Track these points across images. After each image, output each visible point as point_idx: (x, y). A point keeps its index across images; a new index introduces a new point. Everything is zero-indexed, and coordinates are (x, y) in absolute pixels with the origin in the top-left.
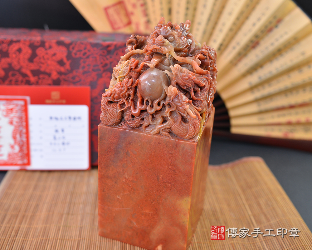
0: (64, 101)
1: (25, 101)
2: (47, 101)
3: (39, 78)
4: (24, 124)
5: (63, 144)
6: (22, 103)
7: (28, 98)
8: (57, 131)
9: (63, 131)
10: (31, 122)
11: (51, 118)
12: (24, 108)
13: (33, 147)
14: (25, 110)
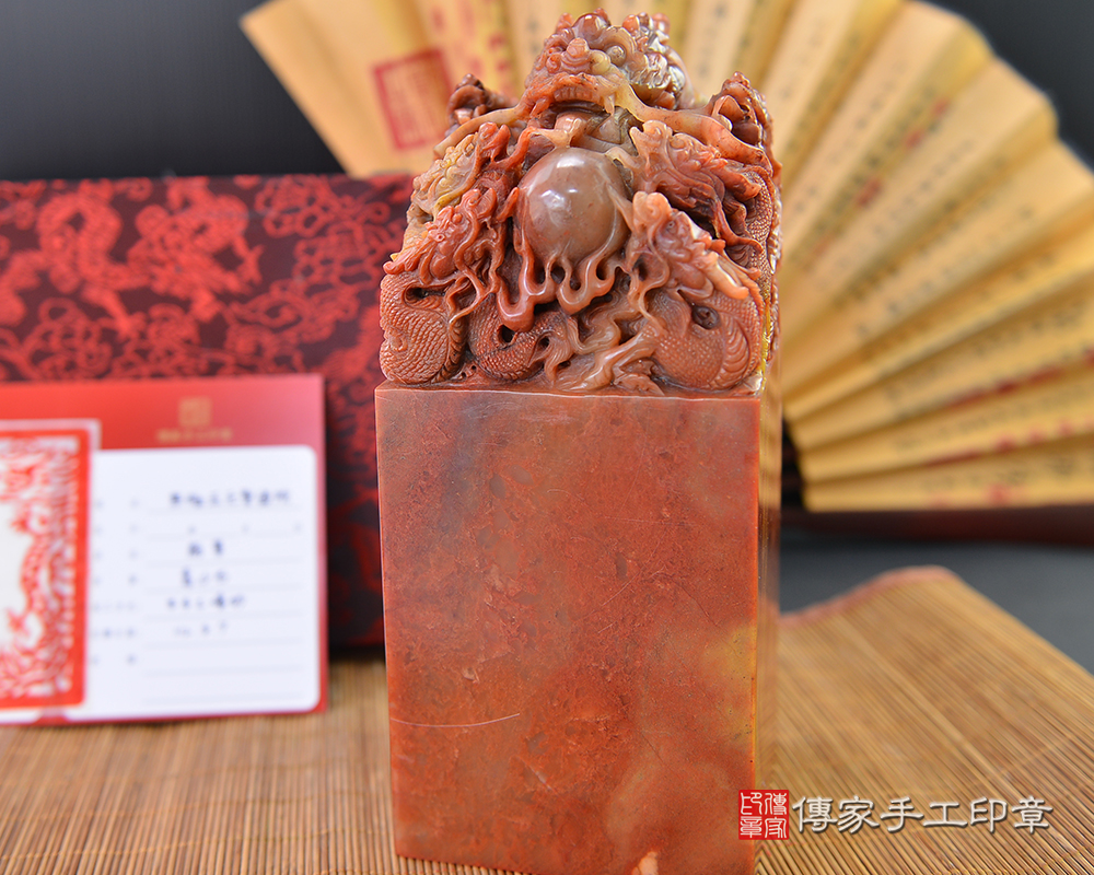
0: (226, 434)
1: (83, 438)
2: (164, 435)
3: (149, 321)
4: (71, 525)
5: (220, 602)
6: (70, 444)
7: (93, 427)
8: (195, 550)
9: (218, 547)
10: (101, 519)
11: (175, 499)
12: (74, 465)
13: (96, 621)
14: (81, 473)
